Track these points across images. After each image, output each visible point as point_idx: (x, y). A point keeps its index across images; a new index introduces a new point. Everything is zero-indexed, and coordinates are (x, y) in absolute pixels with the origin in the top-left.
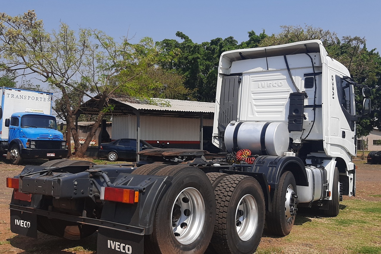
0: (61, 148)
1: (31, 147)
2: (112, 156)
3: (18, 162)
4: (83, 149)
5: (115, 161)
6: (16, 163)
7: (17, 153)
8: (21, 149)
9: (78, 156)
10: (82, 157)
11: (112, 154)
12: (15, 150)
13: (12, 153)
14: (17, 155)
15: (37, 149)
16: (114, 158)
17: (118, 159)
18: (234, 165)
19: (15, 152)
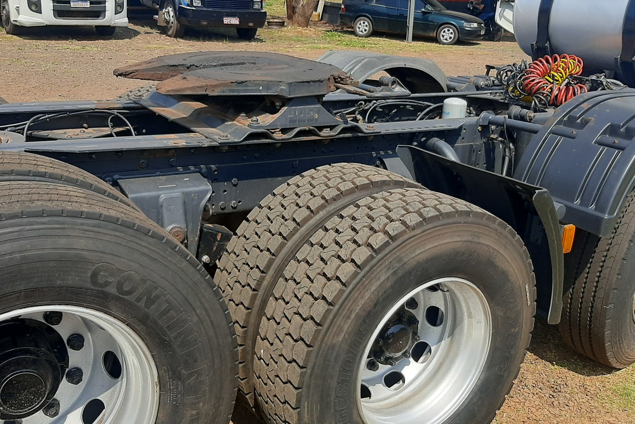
0: (253, 6)
1: (194, 4)
2: (363, 26)
3: (175, 32)
4: (306, 10)
5: (367, 36)
6: (173, 34)
7: (172, 14)
8: (177, 8)
9: (298, 23)
10: (304, 27)
11: (362, 22)
12: (169, 8)
13: (164, 14)
14: (172, 19)
15: (205, 9)
16: (365, 30)
17: (375, 33)
18: (484, 118)
19: (169, 12)
